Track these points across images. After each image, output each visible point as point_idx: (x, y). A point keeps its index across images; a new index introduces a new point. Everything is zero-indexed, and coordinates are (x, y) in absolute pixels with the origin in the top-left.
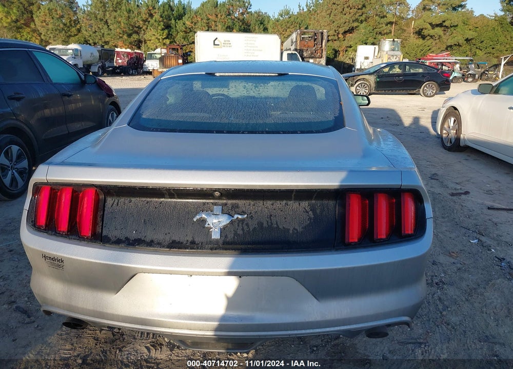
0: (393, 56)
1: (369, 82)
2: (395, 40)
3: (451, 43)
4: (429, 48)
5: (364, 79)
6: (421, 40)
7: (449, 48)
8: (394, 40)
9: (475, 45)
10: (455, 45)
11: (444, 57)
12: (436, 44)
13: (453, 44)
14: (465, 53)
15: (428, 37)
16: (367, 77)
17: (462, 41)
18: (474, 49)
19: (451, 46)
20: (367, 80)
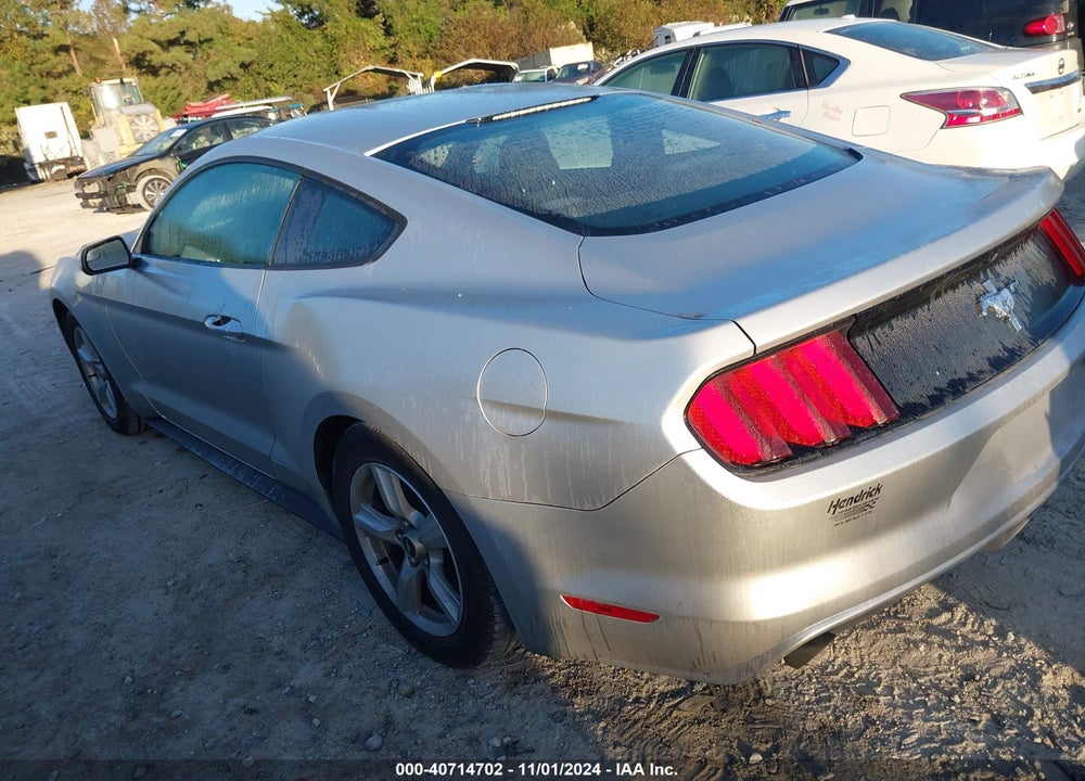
0: (138, 116)
1: (165, 174)
2: (125, 80)
3: (217, 75)
4: (176, 92)
5: (150, 171)
6: (150, 78)
7: (215, 88)
8: (122, 82)
9: (259, 74)
10: (226, 78)
11: (222, 105)
12: (184, 82)
13: (220, 78)
14: (250, 92)
15: (164, 71)
16: (156, 164)
17: (236, 70)
18: (263, 85)
19: (218, 83)
20: (157, 171)
